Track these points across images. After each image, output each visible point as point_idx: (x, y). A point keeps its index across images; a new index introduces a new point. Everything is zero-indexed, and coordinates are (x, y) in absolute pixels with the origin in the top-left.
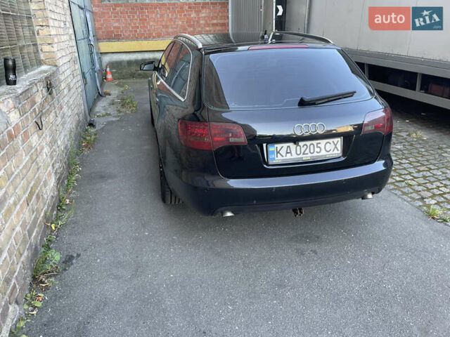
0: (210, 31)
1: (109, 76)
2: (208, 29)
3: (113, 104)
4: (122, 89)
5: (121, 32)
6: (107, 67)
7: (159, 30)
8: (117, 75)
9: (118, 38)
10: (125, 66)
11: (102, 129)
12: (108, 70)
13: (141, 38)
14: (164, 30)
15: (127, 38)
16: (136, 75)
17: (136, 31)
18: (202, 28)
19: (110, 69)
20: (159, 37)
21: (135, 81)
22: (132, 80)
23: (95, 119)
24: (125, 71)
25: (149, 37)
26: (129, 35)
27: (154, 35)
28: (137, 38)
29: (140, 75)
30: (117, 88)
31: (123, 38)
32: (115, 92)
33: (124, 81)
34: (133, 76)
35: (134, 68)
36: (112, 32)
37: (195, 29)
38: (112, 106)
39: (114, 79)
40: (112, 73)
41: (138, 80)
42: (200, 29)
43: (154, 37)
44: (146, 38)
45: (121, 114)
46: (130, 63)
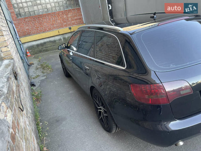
0: (74, 23)
1: (29, 54)
2: (73, 22)
3: (38, 69)
4: (38, 60)
5: (31, 31)
6: (26, 50)
7: (50, 27)
8: (32, 53)
9: (29, 34)
10: (36, 48)
11: (40, 86)
12: (27, 51)
13: (41, 32)
14: (52, 26)
15: (34, 34)
16: (42, 51)
17: (38, 29)
18: (70, 22)
19: (29, 50)
20: (50, 30)
21: (43, 54)
22: (40, 54)
23: (33, 80)
24: (36, 50)
25: (45, 31)
26: (35, 32)
27: (47, 29)
28: (39, 32)
29: (44, 50)
30: (36, 60)
31: (32, 34)
32: (35, 62)
33: (37, 55)
34: (41, 51)
35: (40, 48)
36: (26, 32)
37: (67, 23)
38: (37, 70)
39: (31, 55)
40: (30, 52)
41: (44, 53)
42: (69, 23)
43: (48, 31)
44: (44, 32)
45: (45, 74)
46: (38, 45)
